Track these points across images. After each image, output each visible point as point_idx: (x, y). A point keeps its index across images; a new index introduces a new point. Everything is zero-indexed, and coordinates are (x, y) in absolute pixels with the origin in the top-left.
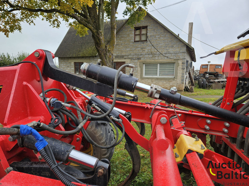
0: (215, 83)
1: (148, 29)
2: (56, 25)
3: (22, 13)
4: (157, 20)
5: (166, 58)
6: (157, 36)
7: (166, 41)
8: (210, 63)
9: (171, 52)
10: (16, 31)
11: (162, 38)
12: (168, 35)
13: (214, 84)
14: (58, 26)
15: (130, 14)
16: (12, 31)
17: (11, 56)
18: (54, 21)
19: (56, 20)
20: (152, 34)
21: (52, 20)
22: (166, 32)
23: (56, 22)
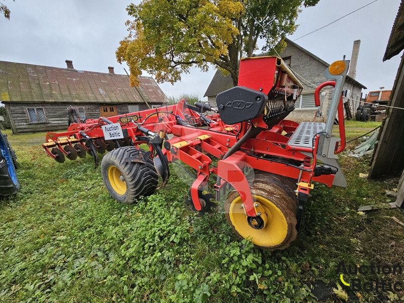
0: (381, 114)
1: (292, 60)
2: (205, 70)
3: (182, 66)
4: (302, 48)
5: (311, 88)
6: (301, 66)
7: (312, 70)
8: (383, 90)
9: (317, 82)
10: (178, 81)
11: (307, 67)
12: (314, 63)
13: (378, 115)
14: (207, 70)
15: (269, 48)
16: (176, 81)
17: (175, 98)
18: (204, 66)
19: (206, 65)
20: (295, 64)
21: (202, 66)
22: (312, 59)
23: (205, 67)
